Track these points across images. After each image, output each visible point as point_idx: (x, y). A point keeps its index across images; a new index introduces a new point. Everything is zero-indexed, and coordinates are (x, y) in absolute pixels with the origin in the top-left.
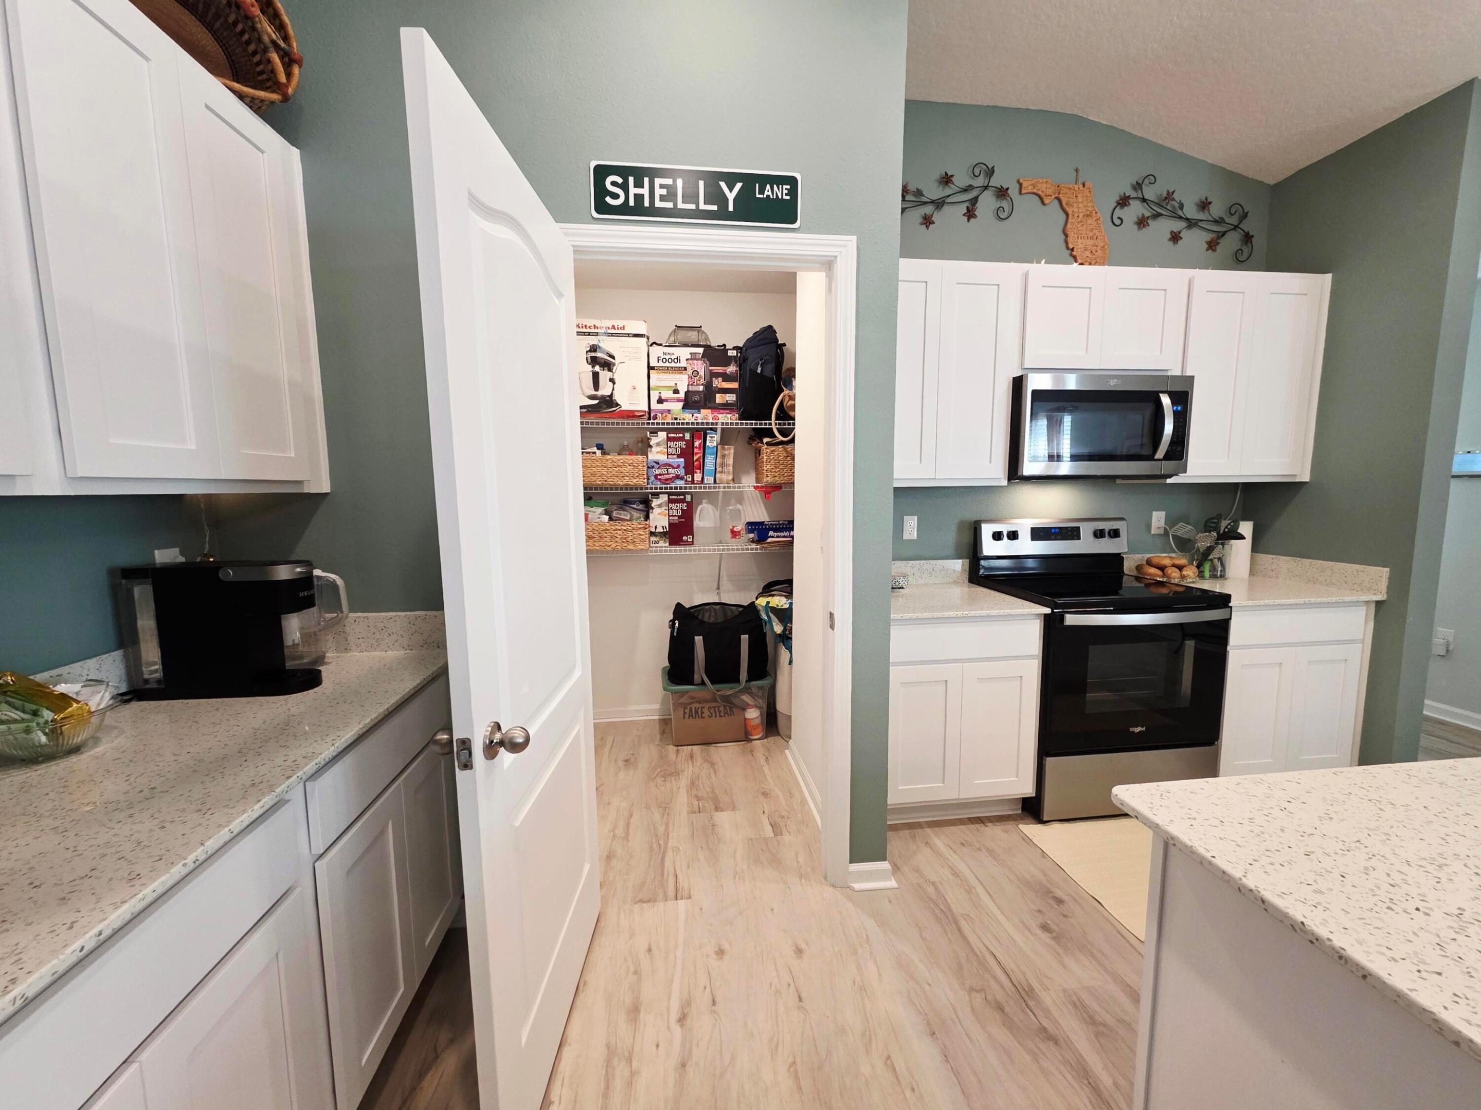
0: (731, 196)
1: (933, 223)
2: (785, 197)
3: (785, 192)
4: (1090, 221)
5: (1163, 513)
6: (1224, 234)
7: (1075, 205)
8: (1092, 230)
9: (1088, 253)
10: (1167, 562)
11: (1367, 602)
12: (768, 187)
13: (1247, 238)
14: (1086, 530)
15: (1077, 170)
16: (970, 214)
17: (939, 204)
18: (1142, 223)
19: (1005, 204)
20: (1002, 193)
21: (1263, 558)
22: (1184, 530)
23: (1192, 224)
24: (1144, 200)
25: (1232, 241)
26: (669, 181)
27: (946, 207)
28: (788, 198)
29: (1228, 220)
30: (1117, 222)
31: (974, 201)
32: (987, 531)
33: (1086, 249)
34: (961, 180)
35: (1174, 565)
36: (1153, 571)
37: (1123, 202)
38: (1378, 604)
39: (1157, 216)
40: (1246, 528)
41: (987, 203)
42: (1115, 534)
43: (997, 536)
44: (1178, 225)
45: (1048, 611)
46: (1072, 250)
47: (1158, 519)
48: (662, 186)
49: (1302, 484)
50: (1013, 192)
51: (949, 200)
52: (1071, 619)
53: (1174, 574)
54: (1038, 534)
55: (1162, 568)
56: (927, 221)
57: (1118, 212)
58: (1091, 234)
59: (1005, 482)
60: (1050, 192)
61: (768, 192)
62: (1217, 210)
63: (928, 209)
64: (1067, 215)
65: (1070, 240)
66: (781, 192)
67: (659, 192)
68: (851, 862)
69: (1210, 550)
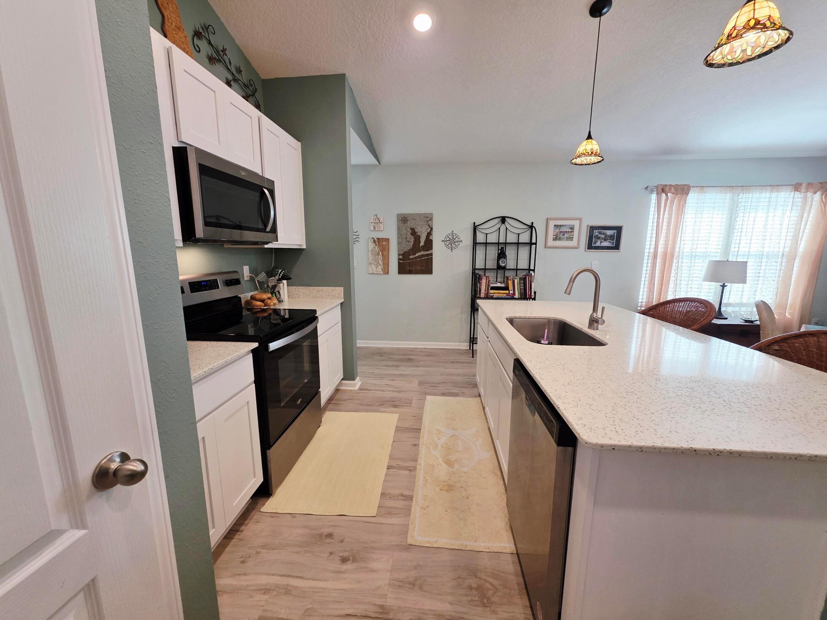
4: (180, 34)
5: (248, 267)
7: (168, 11)
8: (183, 43)
14: (221, 281)
18: (211, 60)
23: (235, 79)
24: (210, 43)
29: (250, 87)
30: (197, 48)
35: (267, 298)
36: (259, 303)
37: (198, 34)
38: (342, 304)
39: (218, 60)
42: (238, 281)
44: (229, 75)
45: (255, 345)
47: (246, 271)
49: (304, 249)
53: (269, 303)
54: (194, 287)
55: (262, 301)
57: (196, 41)
58: (183, 46)
59: (181, 244)
62: (245, 77)
64: (163, 15)
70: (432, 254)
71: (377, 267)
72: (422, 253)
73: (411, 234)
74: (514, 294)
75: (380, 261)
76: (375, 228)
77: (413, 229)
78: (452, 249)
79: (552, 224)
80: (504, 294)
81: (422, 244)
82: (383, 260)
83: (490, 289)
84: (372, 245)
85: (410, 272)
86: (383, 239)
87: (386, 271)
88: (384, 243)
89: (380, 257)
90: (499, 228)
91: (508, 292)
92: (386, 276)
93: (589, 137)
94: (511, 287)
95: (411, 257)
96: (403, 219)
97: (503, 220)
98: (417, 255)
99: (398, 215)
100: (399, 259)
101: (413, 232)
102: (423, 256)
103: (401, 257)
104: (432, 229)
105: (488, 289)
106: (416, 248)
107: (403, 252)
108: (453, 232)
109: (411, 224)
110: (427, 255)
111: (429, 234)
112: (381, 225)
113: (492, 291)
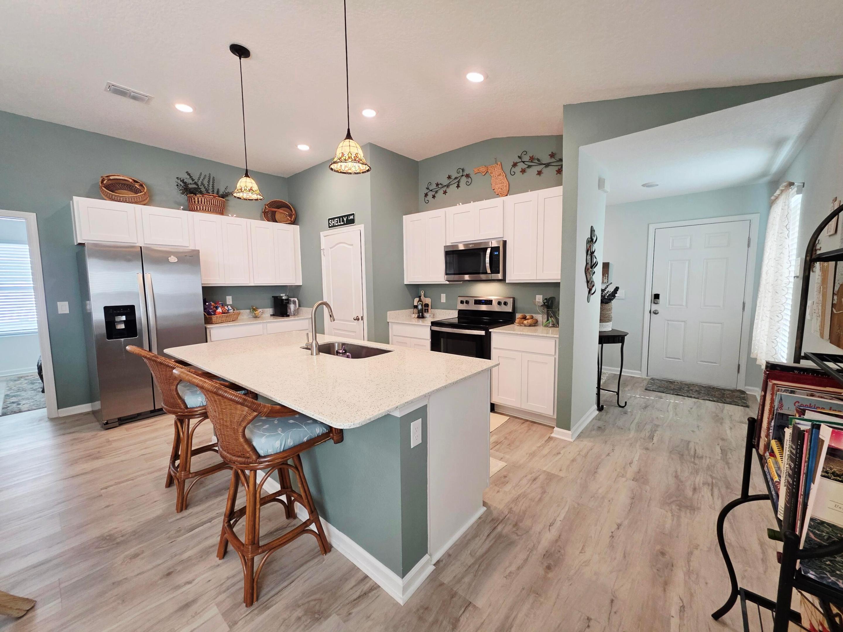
0: (345, 220)
1: (447, 192)
4: (500, 177)
7: (494, 172)
8: (501, 180)
9: (500, 190)
12: (350, 216)
15: (496, 159)
16: (458, 186)
17: (448, 186)
18: (523, 171)
19: (469, 180)
20: (468, 176)
23: (547, 165)
24: (523, 162)
27: (450, 186)
30: (513, 174)
31: (459, 182)
33: (499, 188)
34: (454, 176)
37: (515, 165)
39: (529, 167)
41: (464, 180)
42: (506, 304)
44: (539, 168)
46: (494, 190)
47: (539, 299)
51: (450, 184)
52: (434, 328)
56: (445, 192)
57: (513, 169)
58: (501, 182)
60: (484, 170)
61: (350, 218)
63: (444, 189)
64: (492, 177)
65: (493, 186)
71: (817, 321)
93: (349, 136)
100: (833, 305)
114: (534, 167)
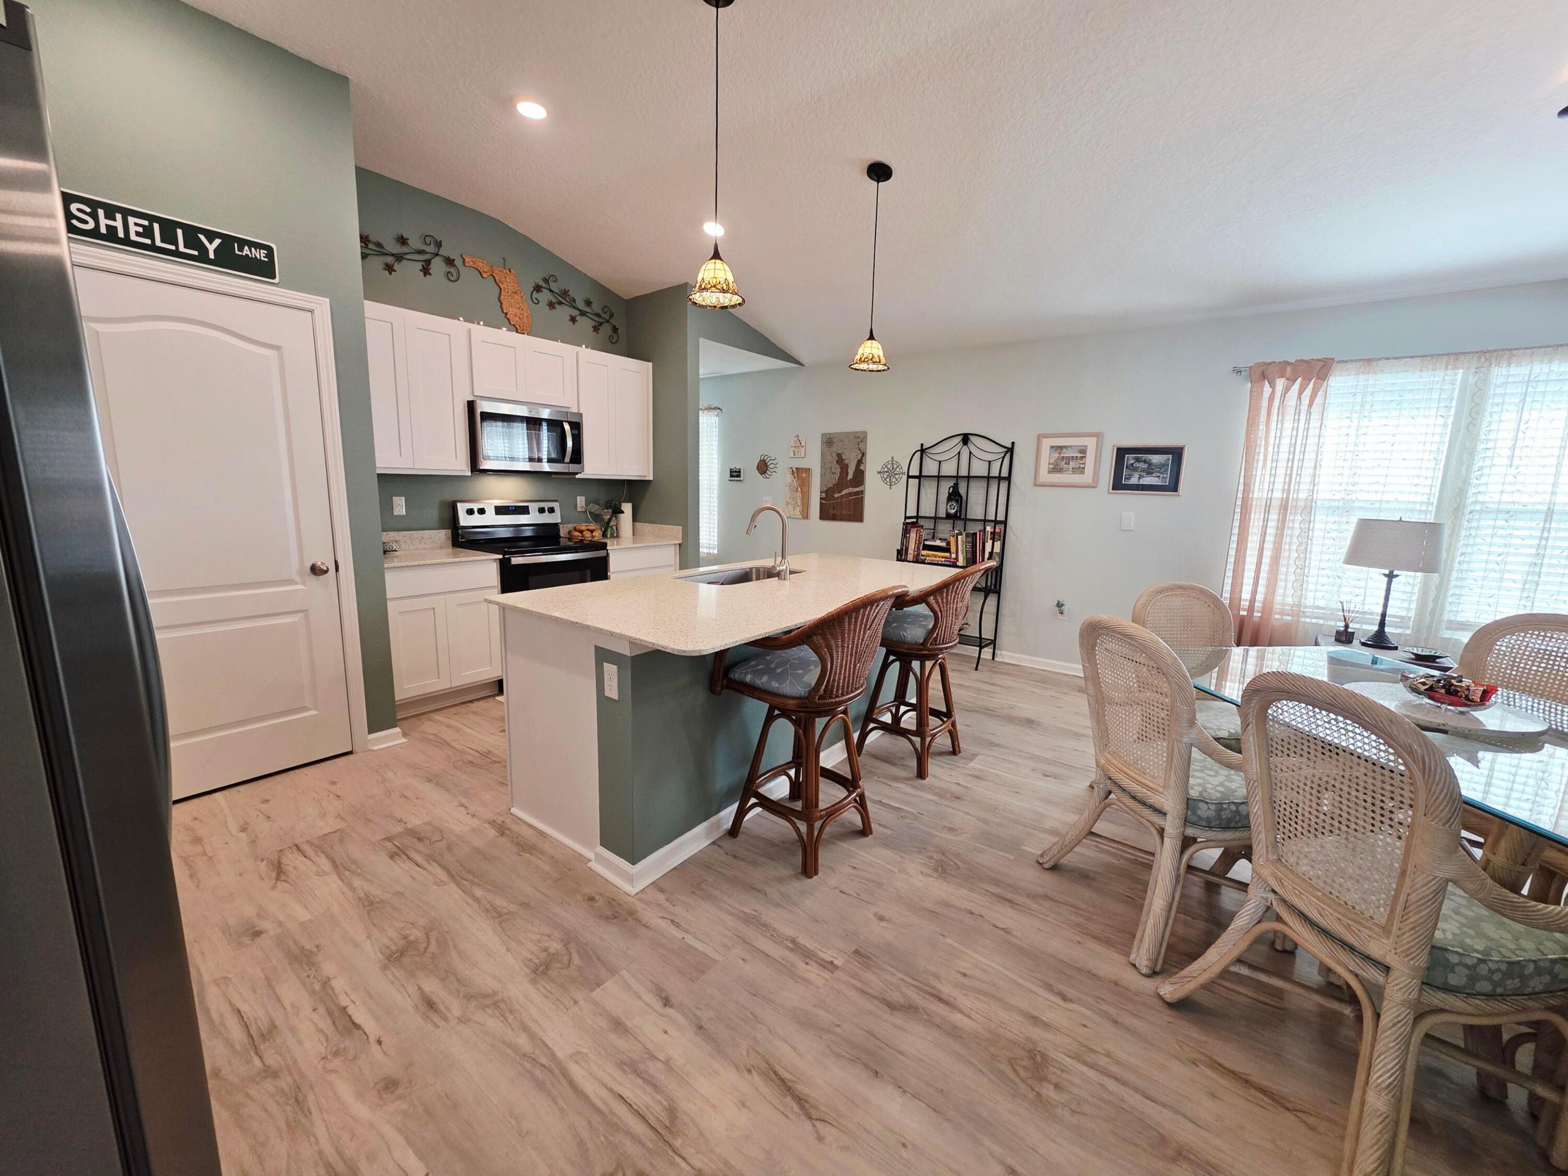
0: (211, 248)
1: (395, 271)
2: (262, 259)
3: (263, 255)
4: (516, 297)
5: (584, 498)
6: (602, 324)
7: (505, 283)
8: (518, 303)
9: (517, 319)
10: (583, 528)
11: (675, 545)
12: (246, 248)
13: (615, 329)
14: (534, 507)
15: (504, 259)
16: (426, 271)
17: (399, 258)
18: (551, 305)
19: (453, 270)
20: (450, 262)
21: (638, 525)
22: (595, 508)
23: (583, 313)
24: (551, 291)
25: (606, 329)
26: (146, 223)
27: (404, 261)
28: (266, 260)
29: (603, 315)
30: (536, 302)
31: (428, 262)
32: (462, 508)
33: (515, 316)
34: (415, 243)
35: (588, 530)
36: (577, 534)
37: (538, 288)
38: (680, 544)
39: (560, 303)
40: (627, 508)
41: (438, 266)
42: (551, 510)
43: (470, 512)
44: (574, 313)
45: (501, 556)
46: (506, 314)
47: (581, 501)
48: (136, 224)
49: (650, 481)
50: (458, 262)
51: (405, 257)
52: (516, 560)
53: (587, 534)
54: (500, 510)
55: (581, 532)
56: (390, 268)
57: (535, 295)
58: (518, 306)
59: (469, 473)
60: (486, 270)
61: (246, 251)
62: (596, 307)
63: (389, 260)
64: (501, 289)
65: (504, 306)
66: (261, 255)
67: (133, 229)
68: (370, 732)
69: (610, 520)
70: (862, 492)
71: (794, 509)
72: (851, 490)
73: (837, 462)
74: (957, 559)
75: (798, 500)
76: (794, 454)
77: (839, 455)
78: (891, 485)
79: (1047, 443)
80: (942, 557)
81: (850, 476)
82: (803, 499)
83: (921, 548)
84: (789, 478)
85: (834, 518)
86: (802, 469)
87: (806, 516)
88: (804, 475)
89: (799, 494)
90: (959, 453)
91: (948, 555)
92: (805, 521)
94: (953, 549)
95: (836, 495)
96: (829, 441)
97: (966, 439)
98: (843, 493)
99: (823, 435)
100: (821, 499)
101: (840, 460)
102: (850, 494)
103: (824, 495)
104: (863, 454)
105: (918, 548)
106: (842, 483)
107: (826, 489)
108: (893, 458)
109: (837, 448)
110: (857, 493)
111: (860, 462)
112: (802, 450)
113: (924, 552)
114: (565, 306)
